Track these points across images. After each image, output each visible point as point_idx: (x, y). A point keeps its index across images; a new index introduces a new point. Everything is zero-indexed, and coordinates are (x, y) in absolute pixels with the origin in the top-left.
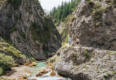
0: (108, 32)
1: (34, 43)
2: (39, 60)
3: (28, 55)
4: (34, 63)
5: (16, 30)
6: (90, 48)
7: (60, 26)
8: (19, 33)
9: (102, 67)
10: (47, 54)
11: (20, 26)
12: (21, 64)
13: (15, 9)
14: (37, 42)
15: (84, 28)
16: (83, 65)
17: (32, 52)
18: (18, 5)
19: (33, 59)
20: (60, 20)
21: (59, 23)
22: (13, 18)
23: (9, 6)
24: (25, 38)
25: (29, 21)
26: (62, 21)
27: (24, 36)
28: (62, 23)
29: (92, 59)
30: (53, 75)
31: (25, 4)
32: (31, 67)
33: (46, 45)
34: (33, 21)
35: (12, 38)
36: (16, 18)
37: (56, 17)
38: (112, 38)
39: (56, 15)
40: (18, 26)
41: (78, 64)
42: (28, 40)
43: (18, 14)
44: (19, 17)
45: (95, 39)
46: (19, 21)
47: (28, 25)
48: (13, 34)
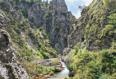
5: (57, 42)
8: (59, 43)
13: (58, 32)
22: (57, 36)
23: (55, 31)
24: (61, 46)
25: (63, 37)
35: (56, 46)
40: (59, 40)
43: (59, 34)
44: (60, 36)
46: (59, 38)
47: (63, 39)
48: (56, 44)
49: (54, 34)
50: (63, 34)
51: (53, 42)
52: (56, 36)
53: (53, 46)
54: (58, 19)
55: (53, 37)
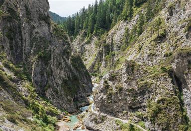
0: (115, 107)
1: (66, 99)
2: (71, 113)
3: (62, 109)
4: (68, 117)
5: (49, 87)
6: (105, 115)
7: (92, 43)
8: (53, 89)
9: (109, 127)
10: (77, 105)
11: (52, 82)
12: (59, 119)
13: (46, 65)
14: (69, 97)
15: (102, 102)
16: (100, 124)
17: (65, 107)
18: (48, 61)
19: (66, 112)
20: (92, 33)
21: (91, 38)
22: (45, 75)
23: (40, 63)
24: (57, 94)
25: (60, 78)
26: (96, 35)
27: (57, 92)
28: (95, 39)
29: (105, 122)
30: (83, 129)
31: (55, 60)
32: (67, 122)
33: (76, 96)
34: (64, 76)
35: (47, 95)
36: (48, 75)
37: (87, 28)
38: (116, 111)
39: (86, 25)
40: (50, 82)
41: (97, 124)
42: (61, 95)
43: (49, 70)
44: (50, 74)
45: (108, 109)
46: (51, 78)
47: (60, 82)
48: (48, 91)
49: (39, 69)
50: (59, 71)
51: (42, 87)
52: (43, 75)
53: (43, 95)
54: (36, 30)
55: (39, 76)
